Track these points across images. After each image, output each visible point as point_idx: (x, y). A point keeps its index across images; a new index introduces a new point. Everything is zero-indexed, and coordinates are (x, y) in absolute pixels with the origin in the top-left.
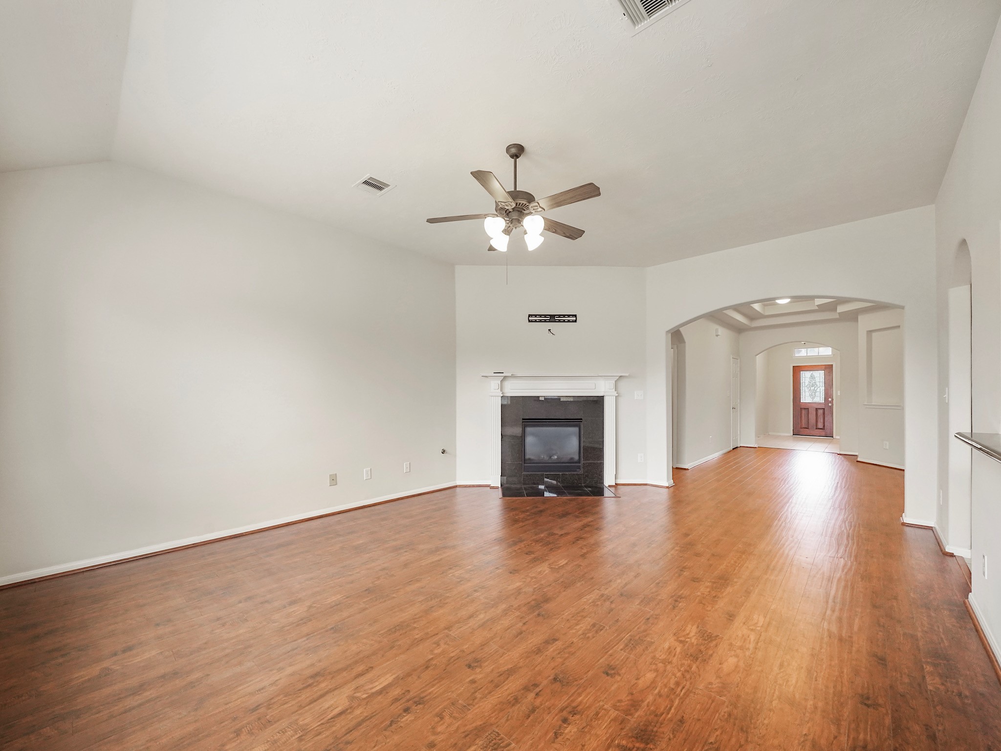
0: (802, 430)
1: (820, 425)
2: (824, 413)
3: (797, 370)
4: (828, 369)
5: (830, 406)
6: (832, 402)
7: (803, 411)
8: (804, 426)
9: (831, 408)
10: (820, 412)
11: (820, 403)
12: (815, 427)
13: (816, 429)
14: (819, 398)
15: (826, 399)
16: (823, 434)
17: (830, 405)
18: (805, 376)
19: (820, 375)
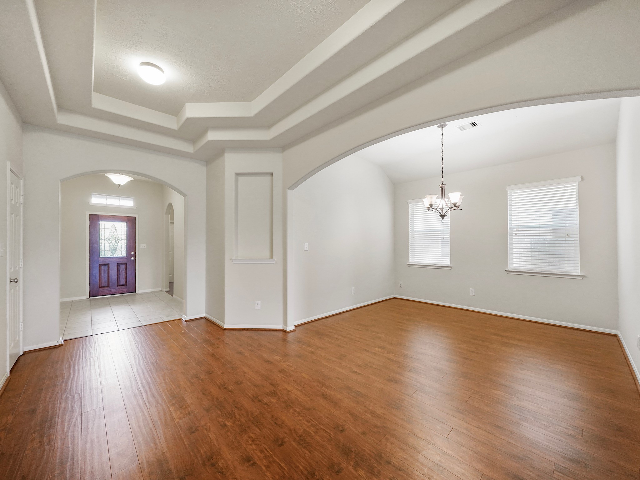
0: (101, 289)
1: (122, 282)
2: (126, 268)
3: (94, 219)
4: (131, 222)
5: (133, 260)
6: (134, 256)
7: (103, 268)
8: (103, 285)
9: (134, 261)
10: (123, 267)
11: (122, 258)
12: (116, 284)
13: (118, 286)
14: (122, 252)
15: (128, 252)
16: (125, 290)
17: (133, 258)
18: (105, 227)
19: (122, 228)
